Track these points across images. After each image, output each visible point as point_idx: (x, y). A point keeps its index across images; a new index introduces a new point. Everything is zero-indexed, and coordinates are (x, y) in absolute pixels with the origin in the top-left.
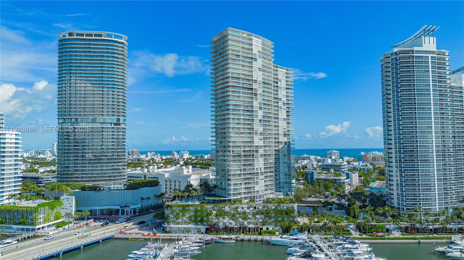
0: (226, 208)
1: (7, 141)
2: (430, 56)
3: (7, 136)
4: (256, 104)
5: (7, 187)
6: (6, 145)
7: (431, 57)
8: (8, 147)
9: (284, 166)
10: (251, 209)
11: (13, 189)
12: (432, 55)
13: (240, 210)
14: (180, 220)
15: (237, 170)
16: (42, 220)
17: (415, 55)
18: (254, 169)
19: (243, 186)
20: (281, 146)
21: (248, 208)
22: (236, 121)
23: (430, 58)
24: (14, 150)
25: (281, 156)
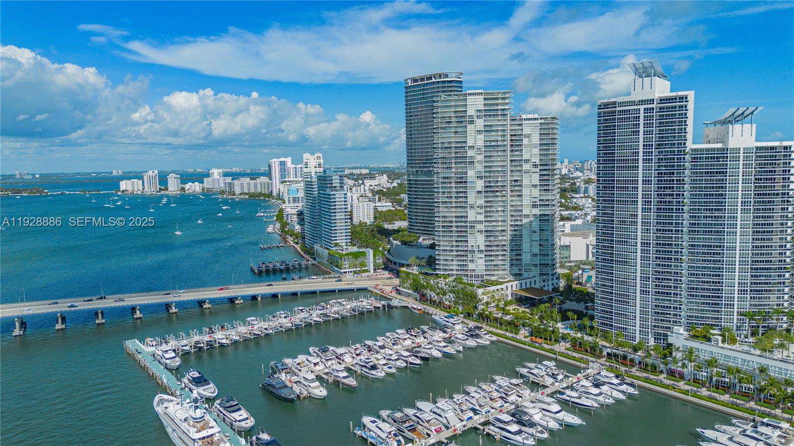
0: (431, 281)
1: (337, 200)
2: (642, 107)
3: (336, 196)
4: (471, 174)
5: (339, 236)
6: (337, 203)
7: (645, 109)
8: (338, 205)
9: (531, 245)
10: (447, 286)
11: (345, 238)
12: (646, 106)
13: (440, 285)
14: (405, 285)
15: (448, 246)
16: (347, 266)
17: (618, 109)
18: (467, 246)
19: (455, 263)
20: (525, 221)
21: (445, 285)
22: (446, 195)
23: (642, 111)
24: (344, 207)
25: (526, 233)
